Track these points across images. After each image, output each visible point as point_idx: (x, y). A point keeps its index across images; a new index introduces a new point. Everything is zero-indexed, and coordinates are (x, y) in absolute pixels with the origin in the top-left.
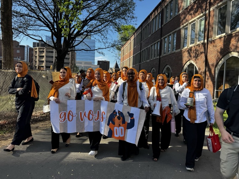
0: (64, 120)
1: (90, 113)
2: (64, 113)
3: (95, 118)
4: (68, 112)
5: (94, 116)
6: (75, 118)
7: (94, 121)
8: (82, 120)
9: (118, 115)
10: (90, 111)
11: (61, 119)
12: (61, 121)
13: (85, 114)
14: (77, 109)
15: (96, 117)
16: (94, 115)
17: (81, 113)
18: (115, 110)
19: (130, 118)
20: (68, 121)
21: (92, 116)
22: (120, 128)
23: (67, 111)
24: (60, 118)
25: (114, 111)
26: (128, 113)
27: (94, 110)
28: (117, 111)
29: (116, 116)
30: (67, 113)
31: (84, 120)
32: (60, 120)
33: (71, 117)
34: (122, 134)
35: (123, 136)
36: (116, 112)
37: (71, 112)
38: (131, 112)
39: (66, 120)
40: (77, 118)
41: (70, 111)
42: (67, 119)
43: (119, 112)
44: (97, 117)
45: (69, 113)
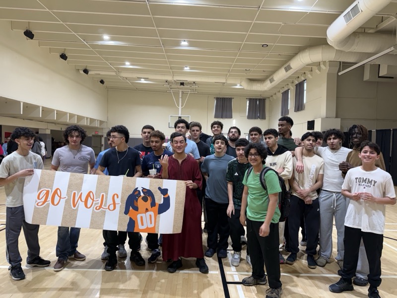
0: (44, 202)
1: (88, 195)
2: (46, 192)
3: (97, 205)
4: (54, 190)
5: (94, 202)
6: (63, 201)
7: (93, 210)
8: (74, 206)
9: (142, 194)
10: (91, 192)
11: (39, 201)
12: (37, 205)
13: (80, 197)
14: (69, 187)
15: (98, 203)
16: (95, 200)
17: (75, 193)
18: (137, 188)
19: (163, 196)
20: (51, 204)
21: (92, 201)
22: (148, 213)
23: (52, 189)
24: (38, 198)
25: (136, 190)
26: (160, 188)
27: (96, 192)
28: (140, 189)
29: (139, 197)
30: (52, 191)
31: (78, 206)
32: (36, 201)
33: (57, 199)
34: (151, 223)
35: (152, 225)
36: (139, 191)
37: (58, 191)
38: (163, 188)
39: (46, 203)
40: (67, 202)
41: (58, 189)
42: (50, 202)
43: (144, 191)
44: (99, 205)
45: (56, 192)
